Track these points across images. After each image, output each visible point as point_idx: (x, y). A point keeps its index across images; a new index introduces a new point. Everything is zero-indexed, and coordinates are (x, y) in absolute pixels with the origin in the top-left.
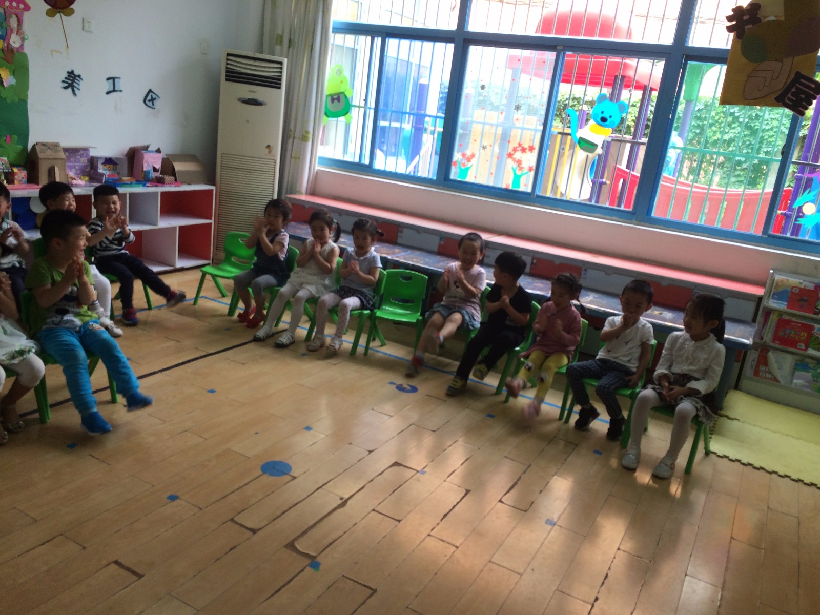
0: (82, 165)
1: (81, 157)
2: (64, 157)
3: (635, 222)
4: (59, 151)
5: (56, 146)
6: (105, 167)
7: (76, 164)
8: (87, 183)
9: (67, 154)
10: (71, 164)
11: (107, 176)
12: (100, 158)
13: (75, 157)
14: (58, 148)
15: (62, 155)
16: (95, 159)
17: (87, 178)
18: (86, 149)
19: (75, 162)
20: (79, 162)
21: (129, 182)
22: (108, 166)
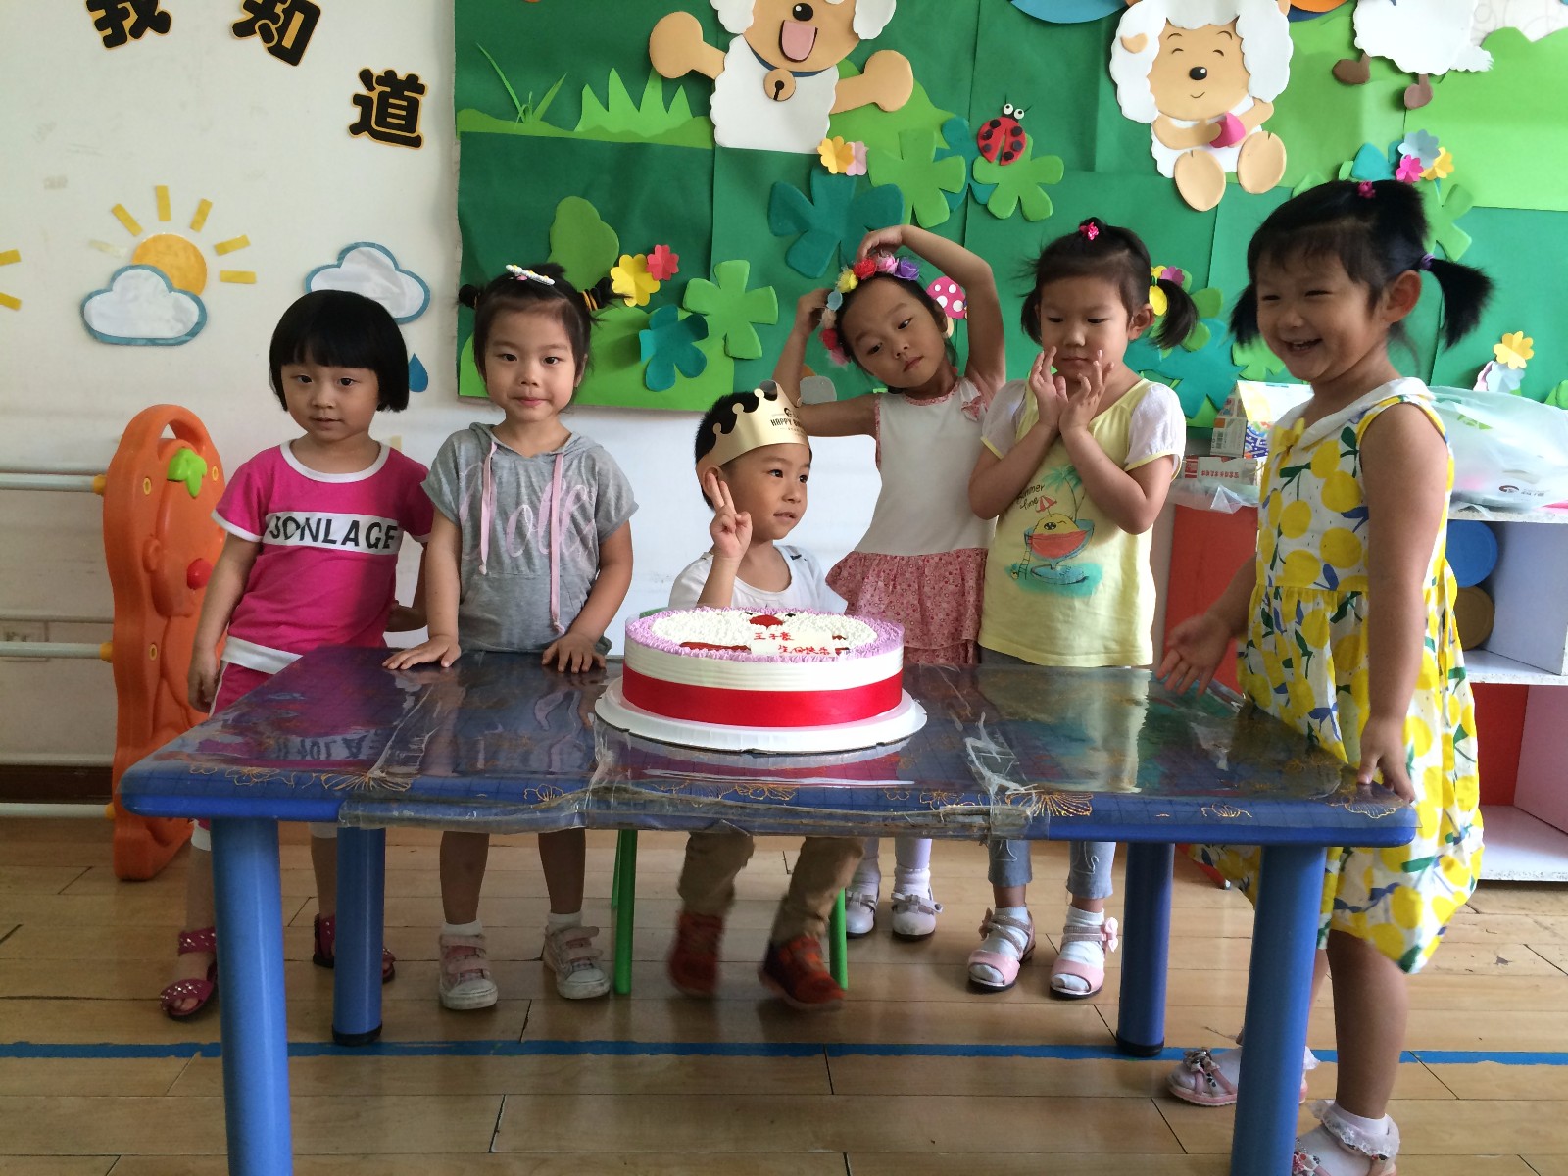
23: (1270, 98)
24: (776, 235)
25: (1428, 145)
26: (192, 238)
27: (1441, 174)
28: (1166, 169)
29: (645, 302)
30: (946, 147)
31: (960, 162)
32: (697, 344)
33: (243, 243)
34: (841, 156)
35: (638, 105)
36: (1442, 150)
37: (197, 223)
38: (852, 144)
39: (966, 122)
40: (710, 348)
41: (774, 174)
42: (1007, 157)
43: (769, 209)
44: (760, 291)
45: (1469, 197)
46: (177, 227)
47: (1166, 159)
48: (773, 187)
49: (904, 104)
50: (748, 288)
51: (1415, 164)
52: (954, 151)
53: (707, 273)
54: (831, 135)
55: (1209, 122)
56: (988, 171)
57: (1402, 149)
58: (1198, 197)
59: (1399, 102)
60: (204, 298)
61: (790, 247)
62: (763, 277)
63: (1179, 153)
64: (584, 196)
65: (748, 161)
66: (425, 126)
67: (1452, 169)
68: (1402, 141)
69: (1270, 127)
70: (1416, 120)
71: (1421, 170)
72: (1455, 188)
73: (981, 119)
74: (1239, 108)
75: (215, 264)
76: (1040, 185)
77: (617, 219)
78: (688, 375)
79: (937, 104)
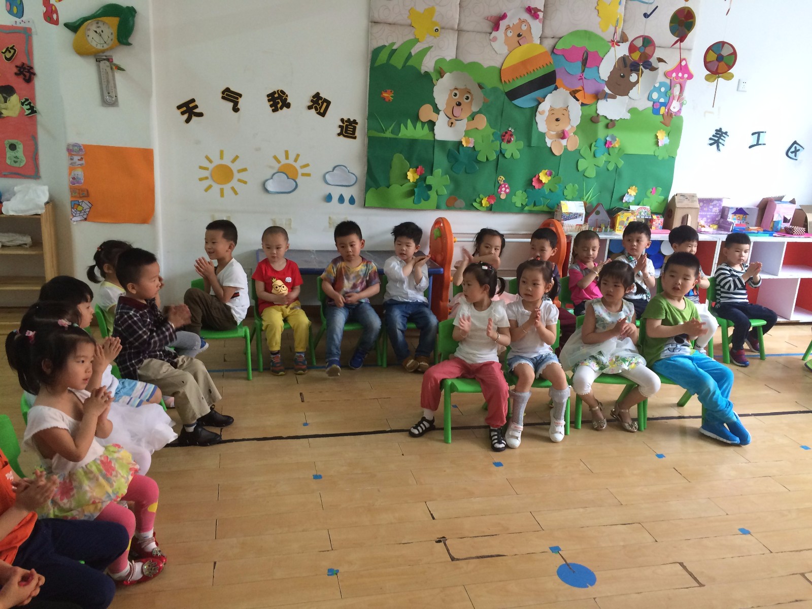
0: (713, 215)
1: (714, 207)
2: (699, 207)
4: (695, 201)
5: (693, 196)
6: (735, 217)
7: (708, 213)
8: (715, 230)
9: (701, 204)
10: (703, 213)
11: (734, 225)
12: (732, 208)
13: (708, 207)
14: (695, 199)
15: (697, 205)
16: (727, 209)
17: (716, 227)
18: (720, 200)
19: (708, 211)
20: (711, 212)
21: (756, 232)
22: (738, 215)
23: (575, 126)
24: (449, 162)
25: (614, 138)
26: (294, 164)
27: (617, 146)
28: (549, 145)
29: (415, 181)
30: (494, 139)
31: (498, 143)
32: (429, 192)
33: (307, 165)
34: (467, 142)
35: (415, 128)
36: (617, 139)
37: (296, 160)
38: (470, 139)
39: (499, 133)
40: (432, 194)
41: (450, 147)
42: (509, 141)
43: (448, 157)
44: (445, 176)
45: (624, 151)
46: (291, 161)
47: (549, 142)
48: (449, 149)
49: (484, 127)
50: (442, 176)
51: (611, 143)
52: (496, 140)
53: (431, 173)
54: (464, 136)
55: (560, 132)
56: (505, 145)
57: (608, 139)
58: (557, 152)
59: (607, 126)
60: (297, 180)
61: (453, 166)
62: (446, 173)
63: (551, 141)
64: (401, 153)
65: (443, 143)
66: (357, 134)
67: (619, 144)
68: (608, 136)
69: (575, 133)
70: (611, 132)
71: (612, 144)
72: (620, 149)
73: (503, 131)
74: (567, 129)
75: (300, 171)
76: (517, 149)
77: (409, 159)
78: (425, 200)
79: (492, 128)
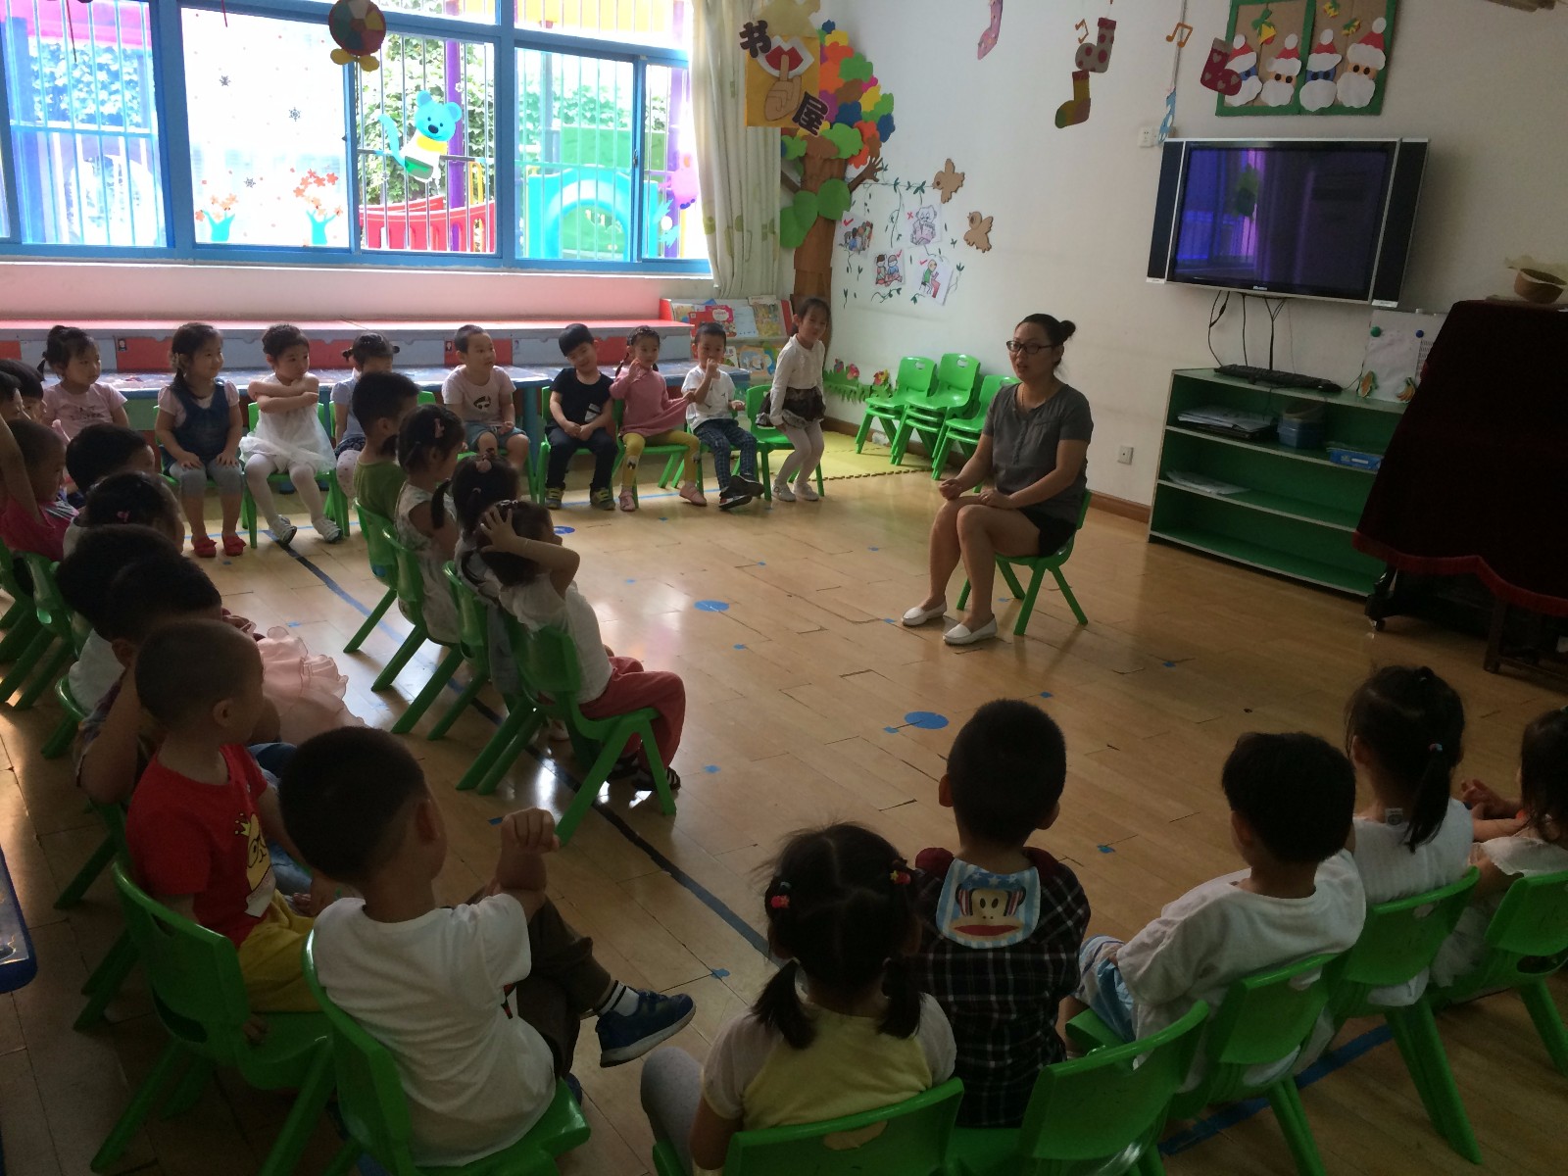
3: (505, 268)
